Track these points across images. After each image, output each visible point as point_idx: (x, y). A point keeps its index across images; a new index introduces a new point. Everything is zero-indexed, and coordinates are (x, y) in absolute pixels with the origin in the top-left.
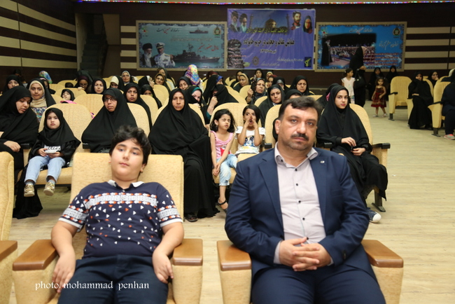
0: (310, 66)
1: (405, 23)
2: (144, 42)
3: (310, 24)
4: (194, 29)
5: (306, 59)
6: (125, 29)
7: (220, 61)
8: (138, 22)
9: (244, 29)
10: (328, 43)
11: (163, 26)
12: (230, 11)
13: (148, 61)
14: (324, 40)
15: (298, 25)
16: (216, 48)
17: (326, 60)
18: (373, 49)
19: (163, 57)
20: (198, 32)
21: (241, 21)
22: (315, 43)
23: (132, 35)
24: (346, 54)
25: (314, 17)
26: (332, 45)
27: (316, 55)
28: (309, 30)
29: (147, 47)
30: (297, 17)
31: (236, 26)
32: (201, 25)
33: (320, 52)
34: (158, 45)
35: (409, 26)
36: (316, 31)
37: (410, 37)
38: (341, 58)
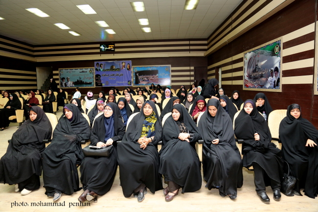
0: (130, 85)
1: (170, 65)
2: (62, 77)
3: (130, 67)
4: (81, 71)
5: (129, 81)
6: (54, 72)
7: (92, 83)
8: (59, 69)
9: (102, 70)
10: (138, 74)
11: (69, 70)
12: (95, 63)
13: (64, 85)
14: (136, 73)
15: (125, 67)
16: (91, 78)
17: (137, 82)
18: (157, 76)
19: (69, 83)
20: (83, 72)
21: (100, 66)
22: (132, 75)
23: (57, 75)
24: (145, 79)
25: (131, 64)
26: (139, 75)
27: (133, 80)
28: (129, 69)
29: (63, 79)
30: (124, 64)
31: (98, 69)
32: (84, 69)
33: (134, 78)
34: (67, 78)
35: (172, 67)
36: (132, 70)
37: (173, 71)
38: (144, 80)
